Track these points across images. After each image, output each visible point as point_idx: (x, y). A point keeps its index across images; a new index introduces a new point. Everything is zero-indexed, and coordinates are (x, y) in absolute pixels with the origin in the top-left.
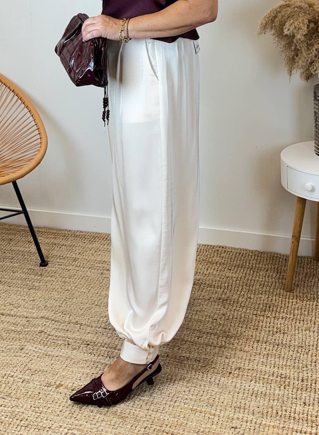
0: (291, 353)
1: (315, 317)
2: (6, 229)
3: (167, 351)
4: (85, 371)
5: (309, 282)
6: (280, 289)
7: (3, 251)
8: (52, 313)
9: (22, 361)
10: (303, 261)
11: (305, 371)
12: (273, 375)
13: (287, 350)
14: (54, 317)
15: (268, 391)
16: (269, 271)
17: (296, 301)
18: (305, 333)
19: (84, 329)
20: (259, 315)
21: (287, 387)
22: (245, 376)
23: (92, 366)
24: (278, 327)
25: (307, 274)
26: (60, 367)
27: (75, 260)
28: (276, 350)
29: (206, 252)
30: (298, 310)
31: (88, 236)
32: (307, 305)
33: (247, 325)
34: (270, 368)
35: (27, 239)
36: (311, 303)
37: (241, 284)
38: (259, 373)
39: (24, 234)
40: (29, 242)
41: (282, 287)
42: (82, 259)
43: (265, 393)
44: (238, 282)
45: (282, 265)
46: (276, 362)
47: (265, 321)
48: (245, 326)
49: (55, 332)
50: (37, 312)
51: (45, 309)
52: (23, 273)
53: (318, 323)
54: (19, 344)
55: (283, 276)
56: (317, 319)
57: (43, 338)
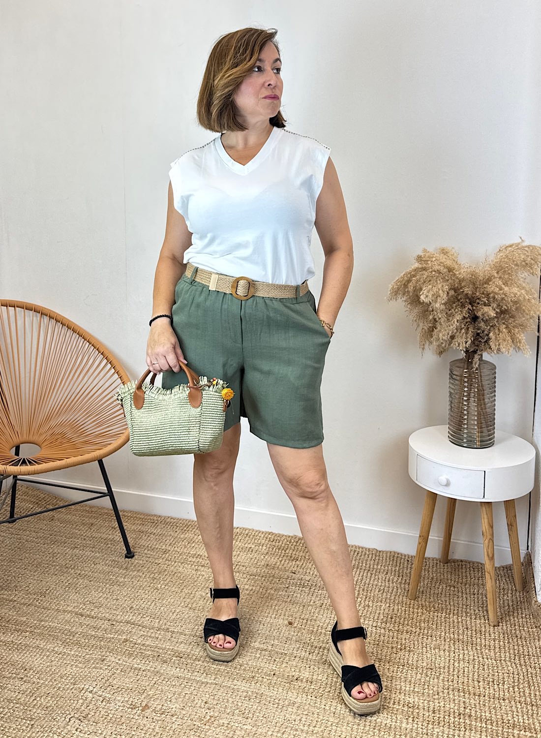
0: (419, 676)
1: (444, 632)
2: (87, 511)
3: (273, 668)
4: (177, 690)
5: (436, 588)
6: (403, 596)
7: (82, 537)
8: (139, 616)
9: (102, 675)
10: (428, 563)
11: (437, 699)
12: (399, 703)
13: (414, 672)
14: (141, 621)
15: (394, 723)
16: (389, 574)
17: (422, 611)
18: (434, 651)
19: (177, 637)
21: (416, 720)
23: (186, 684)
24: (403, 643)
25: (432, 578)
26: (147, 684)
27: (165, 552)
28: (401, 672)
30: (424, 622)
31: (181, 523)
32: (435, 617)
34: (395, 694)
35: (110, 525)
36: (439, 614)
39: (106, 518)
40: (112, 528)
41: (404, 594)
42: (173, 551)
43: (389, 726)
45: (404, 567)
46: (402, 687)
47: (386, 635)
49: (142, 640)
50: (122, 614)
51: (131, 611)
52: (106, 565)
53: (448, 640)
54: (100, 653)
55: (406, 580)
56: (447, 634)
57: (128, 648)
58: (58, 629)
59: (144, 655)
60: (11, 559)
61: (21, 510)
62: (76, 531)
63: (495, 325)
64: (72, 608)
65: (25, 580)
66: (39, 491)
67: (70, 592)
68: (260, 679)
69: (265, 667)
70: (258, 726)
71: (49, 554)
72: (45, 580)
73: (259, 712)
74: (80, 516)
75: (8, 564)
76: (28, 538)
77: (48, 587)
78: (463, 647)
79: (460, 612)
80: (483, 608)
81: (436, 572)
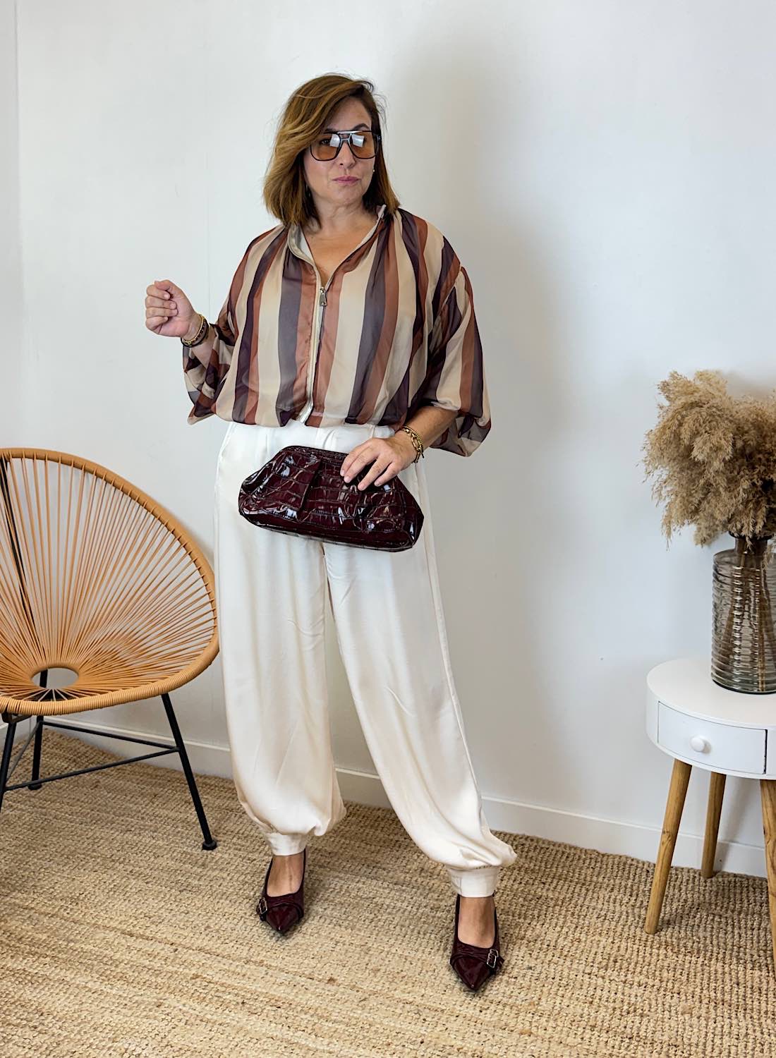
1: (700, 987)
2: (148, 775)
3: (422, 1032)
5: (691, 917)
6: (636, 927)
7: (140, 814)
8: (218, 941)
9: (157, 1029)
10: (679, 876)
13: (647, 1049)
14: (221, 949)
16: (616, 891)
17: (665, 952)
18: (682, 1018)
20: (596, 975)
24: (632, 1002)
25: (686, 901)
26: (225, 1044)
28: (626, 1049)
30: (668, 971)
32: (686, 963)
36: (693, 958)
37: (563, 912)
40: (186, 802)
41: (638, 923)
44: (557, 908)
45: (640, 881)
47: (606, 990)
48: (570, 995)
49: (221, 976)
50: (192, 936)
51: (207, 932)
52: (172, 860)
53: (706, 1001)
54: (155, 995)
55: (642, 901)
56: (704, 992)
57: (198, 989)
58: (95, 954)
59: (221, 1000)
60: (30, 844)
61: (50, 771)
62: (131, 806)
64: (117, 923)
65: (49, 878)
66: (78, 741)
67: (116, 899)
68: (400, 1048)
72: (79, 878)
74: (138, 781)
75: (26, 852)
76: (58, 813)
77: (83, 890)
78: (730, 1014)
79: (728, 957)
80: (765, 951)
81: (692, 892)
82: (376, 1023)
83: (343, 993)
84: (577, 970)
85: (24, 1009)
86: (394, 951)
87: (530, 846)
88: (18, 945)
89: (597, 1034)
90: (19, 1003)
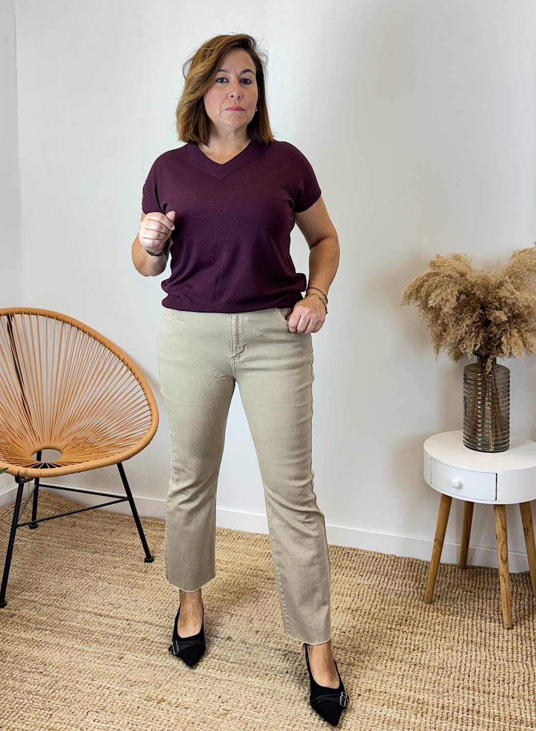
0: (430, 675)
1: (458, 634)
2: (108, 517)
3: (286, 666)
4: (192, 685)
5: (453, 593)
6: (419, 600)
7: (103, 542)
8: (157, 617)
9: (120, 672)
10: (446, 569)
11: (446, 696)
12: (409, 699)
13: (425, 671)
14: (159, 622)
15: (403, 718)
16: (406, 579)
17: (437, 614)
18: (447, 652)
20: (394, 629)
21: (425, 715)
22: (377, 700)
23: (201, 680)
24: (416, 644)
25: (450, 584)
26: (164, 678)
28: (412, 671)
29: (335, 554)
30: (439, 625)
32: (450, 620)
33: (380, 641)
34: (406, 691)
35: (131, 531)
36: (454, 617)
37: (374, 592)
38: (392, 696)
39: (127, 524)
40: (133, 534)
43: (398, 721)
44: (370, 590)
45: (421, 573)
46: (413, 685)
47: (400, 637)
48: (378, 641)
49: (159, 638)
50: (140, 615)
51: (149, 612)
52: (126, 569)
53: (462, 642)
54: (118, 651)
55: (423, 585)
56: (461, 636)
57: (145, 646)
58: (78, 628)
59: (160, 652)
60: (33, 563)
62: (97, 537)
63: (507, 329)
64: (91, 608)
65: (46, 582)
67: (90, 594)
68: (273, 676)
69: (279, 666)
70: (270, 719)
71: (70, 558)
72: (65, 582)
73: (271, 707)
74: (101, 522)
76: (50, 542)
77: (68, 589)
78: (476, 649)
79: (475, 616)
80: (498, 611)
81: (454, 578)
82: (258, 662)
83: (237, 646)
84: (383, 626)
85: (34, 662)
86: (268, 620)
87: (353, 553)
88: (28, 624)
89: (394, 663)
90: (30, 658)
